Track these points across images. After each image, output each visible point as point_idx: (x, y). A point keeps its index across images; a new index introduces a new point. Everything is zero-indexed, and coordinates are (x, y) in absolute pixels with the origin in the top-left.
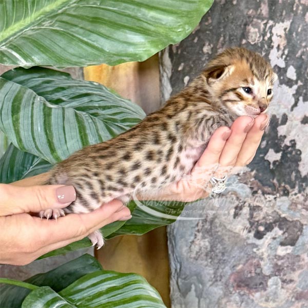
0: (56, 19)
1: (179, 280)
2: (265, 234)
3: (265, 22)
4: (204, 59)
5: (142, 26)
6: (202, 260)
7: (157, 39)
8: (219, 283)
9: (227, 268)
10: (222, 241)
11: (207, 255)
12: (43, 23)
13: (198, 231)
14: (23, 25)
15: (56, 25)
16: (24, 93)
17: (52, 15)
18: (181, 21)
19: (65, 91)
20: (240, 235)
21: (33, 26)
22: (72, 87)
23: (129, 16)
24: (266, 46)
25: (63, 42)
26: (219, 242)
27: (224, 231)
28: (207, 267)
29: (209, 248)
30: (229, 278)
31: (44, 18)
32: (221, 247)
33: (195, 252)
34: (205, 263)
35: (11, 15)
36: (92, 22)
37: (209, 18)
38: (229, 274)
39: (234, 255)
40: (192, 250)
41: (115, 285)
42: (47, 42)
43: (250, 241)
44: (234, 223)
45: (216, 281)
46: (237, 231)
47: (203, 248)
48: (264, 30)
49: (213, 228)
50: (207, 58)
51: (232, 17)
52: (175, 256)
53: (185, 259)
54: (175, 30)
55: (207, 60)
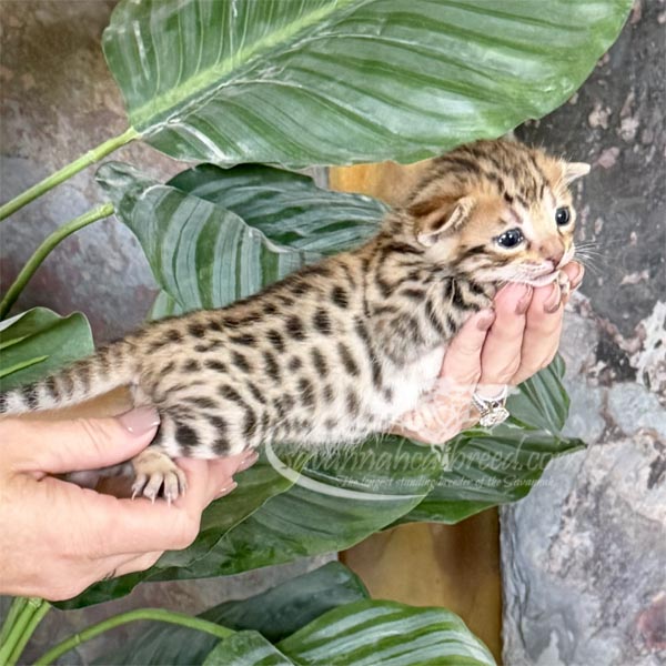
1: (524, 620)
4: (590, 140)
5: (469, 80)
6: (575, 578)
7: (500, 107)
8: (613, 631)
9: (631, 599)
10: (620, 539)
11: (586, 567)
12: (261, 72)
13: (569, 514)
15: (287, 77)
16: (221, 221)
17: (279, 54)
18: (553, 70)
19: (302, 217)
20: (661, 525)
21: (238, 76)
22: (319, 206)
23: (443, 58)
25: (301, 113)
26: (615, 540)
27: (626, 516)
28: (586, 595)
29: (591, 553)
30: (636, 621)
31: (262, 61)
32: (619, 551)
33: (560, 560)
34: (583, 585)
35: (193, 52)
36: (363, 70)
38: (635, 611)
39: (647, 570)
40: (555, 556)
41: (396, 632)
42: (269, 113)
44: (648, 500)
45: (606, 625)
46: (655, 516)
47: (577, 552)
49: (601, 508)
50: (598, 138)
51: (656, 50)
52: (515, 567)
53: (538, 577)
54: (541, 89)
55: (599, 141)
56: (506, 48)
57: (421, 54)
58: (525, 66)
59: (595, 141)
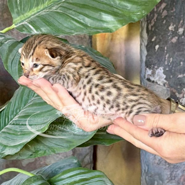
0: (60, 5)
1: (147, 177)
4: (169, 34)
6: (163, 165)
7: (122, 19)
8: (174, 181)
9: (179, 172)
12: (52, 8)
14: (40, 9)
15: (59, 9)
18: (140, 8)
21: (46, 9)
25: (61, 20)
28: (166, 170)
31: (53, 5)
33: (158, 160)
34: (164, 167)
35: (33, 2)
37: (174, 8)
38: (180, 175)
40: (156, 158)
41: (84, 178)
45: (172, 179)
50: (172, 34)
52: (144, 161)
53: (151, 164)
54: (136, 14)
55: (171, 35)
56: (125, 1)
57: (99, 2)
59: (170, 35)
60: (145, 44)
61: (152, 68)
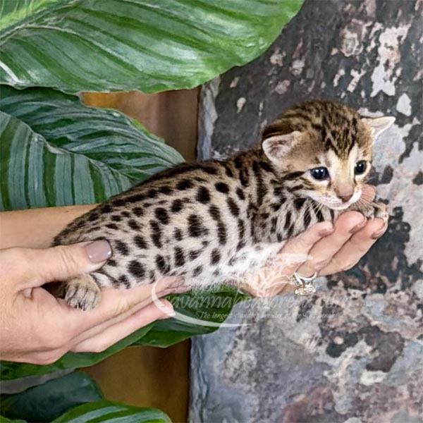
0: (66, 15)
1: (205, 411)
2: (344, 350)
3: (369, 24)
6: (242, 382)
8: (266, 421)
9: (281, 399)
10: (275, 357)
11: (250, 375)
12: (46, 20)
13: (240, 337)
14: (15, 20)
15: (67, 25)
17: (60, 8)
19: (70, 126)
20: (304, 347)
22: (83, 119)
24: (368, 62)
25: (74, 53)
26: (271, 357)
27: (280, 340)
28: (250, 394)
29: (254, 366)
30: (283, 415)
31: (48, 12)
32: (274, 365)
33: (232, 370)
34: (248, 387)
36: (120, 24)
38: (282, 407)
39: (293, 379)
40: (229, 366)
42: (51, 51)
43: (319, 359)
44: (296, 329)
45: (262, 417)
46: (300, 341)
47: (244, 364)
48: (367, 36)
49: (263, 334)
50: (276, 72)
51: (319, 13)
52: (200, 372)
53: (216, 380)
54: (244, 45)
55: (276, 75)
56: (222, 14)
57: (162, 15)
58: (234, 28)
59: (273, 74)
60: (212, 95)
61: (227, 152)
